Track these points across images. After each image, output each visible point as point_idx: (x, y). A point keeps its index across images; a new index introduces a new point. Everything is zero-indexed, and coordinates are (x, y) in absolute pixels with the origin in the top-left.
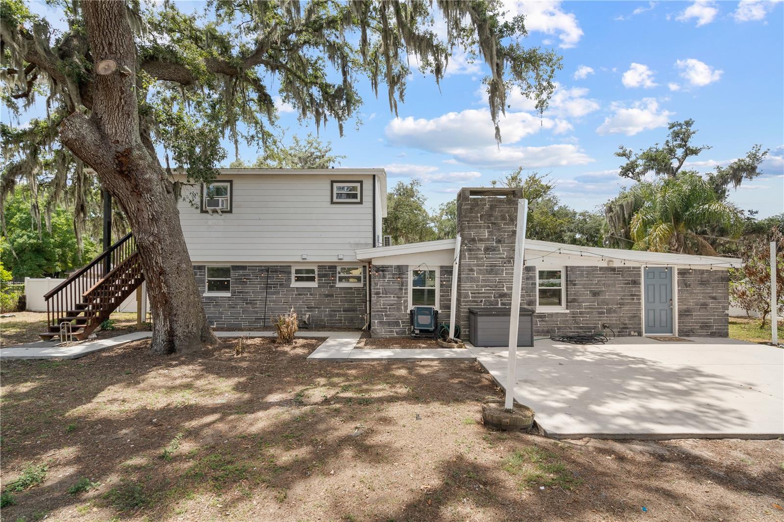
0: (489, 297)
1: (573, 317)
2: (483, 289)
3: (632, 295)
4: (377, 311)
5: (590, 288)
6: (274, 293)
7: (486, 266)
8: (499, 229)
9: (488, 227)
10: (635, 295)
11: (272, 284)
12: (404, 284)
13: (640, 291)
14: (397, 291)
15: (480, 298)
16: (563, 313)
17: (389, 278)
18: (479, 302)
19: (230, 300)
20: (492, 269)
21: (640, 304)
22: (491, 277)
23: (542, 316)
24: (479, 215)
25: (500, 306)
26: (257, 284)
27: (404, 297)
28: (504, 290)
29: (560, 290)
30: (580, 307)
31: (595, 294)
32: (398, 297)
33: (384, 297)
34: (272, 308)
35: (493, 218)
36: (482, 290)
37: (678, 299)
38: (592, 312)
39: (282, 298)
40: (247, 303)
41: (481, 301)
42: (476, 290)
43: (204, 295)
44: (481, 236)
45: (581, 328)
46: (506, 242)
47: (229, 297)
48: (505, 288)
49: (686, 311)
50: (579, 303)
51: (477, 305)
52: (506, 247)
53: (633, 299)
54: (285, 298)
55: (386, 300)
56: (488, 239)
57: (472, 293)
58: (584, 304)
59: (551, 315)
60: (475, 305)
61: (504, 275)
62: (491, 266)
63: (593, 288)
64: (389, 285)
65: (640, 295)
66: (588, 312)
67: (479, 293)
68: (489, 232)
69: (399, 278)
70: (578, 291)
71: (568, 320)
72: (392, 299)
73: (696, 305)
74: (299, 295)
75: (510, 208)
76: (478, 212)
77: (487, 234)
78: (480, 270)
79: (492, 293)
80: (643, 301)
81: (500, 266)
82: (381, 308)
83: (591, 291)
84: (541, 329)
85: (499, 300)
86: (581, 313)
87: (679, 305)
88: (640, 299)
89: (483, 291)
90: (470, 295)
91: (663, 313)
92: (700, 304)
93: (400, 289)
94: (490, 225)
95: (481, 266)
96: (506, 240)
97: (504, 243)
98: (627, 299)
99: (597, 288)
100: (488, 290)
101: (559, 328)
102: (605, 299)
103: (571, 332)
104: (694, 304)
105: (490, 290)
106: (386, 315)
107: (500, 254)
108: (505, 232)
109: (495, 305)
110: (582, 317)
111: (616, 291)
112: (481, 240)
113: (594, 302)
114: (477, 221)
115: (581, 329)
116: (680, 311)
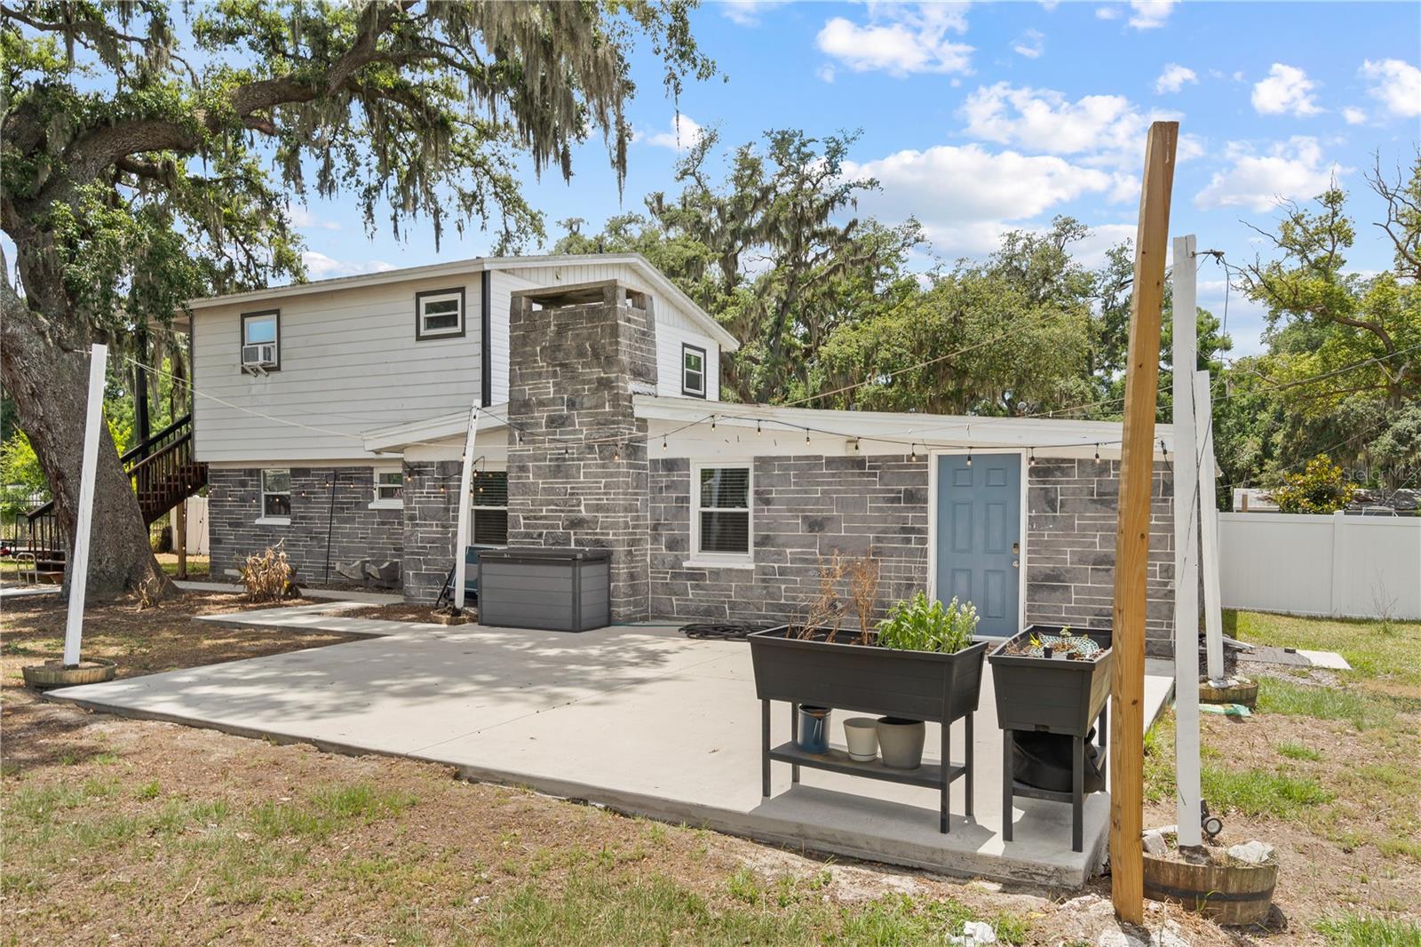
0: (552, 526)
1: (764, 581)
2: (544, 508)
3: (904, 530)
4: (412, 553)
5: (803, 511)
6: (346, 520)
7: (551, 460)
8: (574, 378)
9: (555, 374)
10: (912, 530)
11: (344, 503)
12: (452, 500)
13: (925, 520)
14: (441, 514)
15: (538, 528)
16: (742, 571)
17: (429, 487)
18: (535, 536)
19: (289, 532)
20: (558, 466)
21: (924, 553)
22: (558, 483)
23: (696, 575)
24: (538, 349)
25: (573, 546)
26: (323, 503)
27: (451, 526)
28: (580, 511)
29: (747, 514)
30: (780, 556)
31: (815, 525)
32: (443, 526)
33: (422, 526)
34: (344, 547)
35: (560, 355)
36: (542, 510)
37: (1030, 543)
38: (807, 570)
39: (359, 529)
40: (311, 538)
41: (540, 535)
42: (531, 511)
43: (258, 522)
44: (541, 394)
45: (781, 608)
46: (585, 406)
47: (288, 527)
48: (582, 508)
49: (1048, 578)
50: (778, 546)
51: (533, 543)
52: (587, 415)
53: (908, 541)
54: (363, 529)
55: (425, 532)
56: (552, 402)
57: (525, 518)
58: (788, 551)
59: (716, 573)
60: (530, 543)
61: (582, 479)
62: (557, 459)
63: (811, 510)
64: (429, 502)
65: (924, 531)
66: (798, 572)
67: (535, 518)
68: (555, 384)
69: (443, 487)
70: (774, 518)
71: (751, 588)
72: (434, 529)
73: (1081, 561)
74: (383, 523)
75: (592, 328)
76: (535, 343)
77: (552, 390)
78: (539, 468)
79: (559, 518)
80: (932, 546)
81: (573, 459)
82: (418, 547)
83: (805, 518)
84: (693, 605)
85: (572, 532)
86: (782, 572)
87: (1030, 560)
88: (924, 541)
89: (544, 513)
90: (522, 521)
91: (995, 581)
92: (1092, 557)
93: (445, 508)
94: (558, 369)
95: (540, 461)
96: (585, 400)
97: (582, 409)
98: (892, 540)
99: (818, 511)
100: (552, 511)
101: (733, 606)
102: (836, 537)
103: (759, 617)
104: (1076, 559)
105: (556, 511)
106: (426, 562)
107: (574, 432)
108: (584, 382)
109: (564, 544)
110: (785, 582)
111: (864, 519)
112: (541, 404)
113: (812, 545)
114: (536, 361)
115: (781, 610)
116: (1031, 577)
